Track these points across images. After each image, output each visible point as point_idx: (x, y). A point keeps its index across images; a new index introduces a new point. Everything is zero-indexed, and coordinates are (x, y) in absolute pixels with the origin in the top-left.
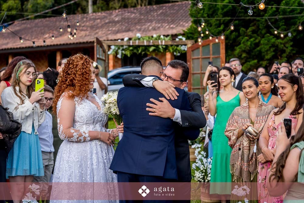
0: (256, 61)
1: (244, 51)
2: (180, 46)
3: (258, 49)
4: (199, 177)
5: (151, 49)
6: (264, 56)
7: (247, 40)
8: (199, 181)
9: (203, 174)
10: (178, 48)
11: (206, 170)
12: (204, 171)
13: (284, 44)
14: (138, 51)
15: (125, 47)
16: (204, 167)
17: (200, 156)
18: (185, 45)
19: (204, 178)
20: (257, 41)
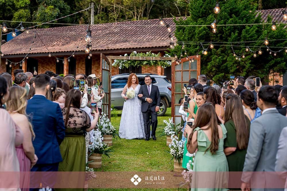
0: (223, 74)
1: (214, 66)
2: (166, 61)
3: (225, 64)
4: (173, 152)
5: (145, 63)
6: (229, 70)
7: (216, 58)
8: (172, 155)
9: (176, 150)
10: (165, 63)
11: (177, 148)
12: (176, 148)
13: (245, 62)
14: (134, 64)
15: (125, 61)
16: (177, 146)
17: (174, 139)
18: (170, 61)
19: (176, 153)
20: (225, 59)
